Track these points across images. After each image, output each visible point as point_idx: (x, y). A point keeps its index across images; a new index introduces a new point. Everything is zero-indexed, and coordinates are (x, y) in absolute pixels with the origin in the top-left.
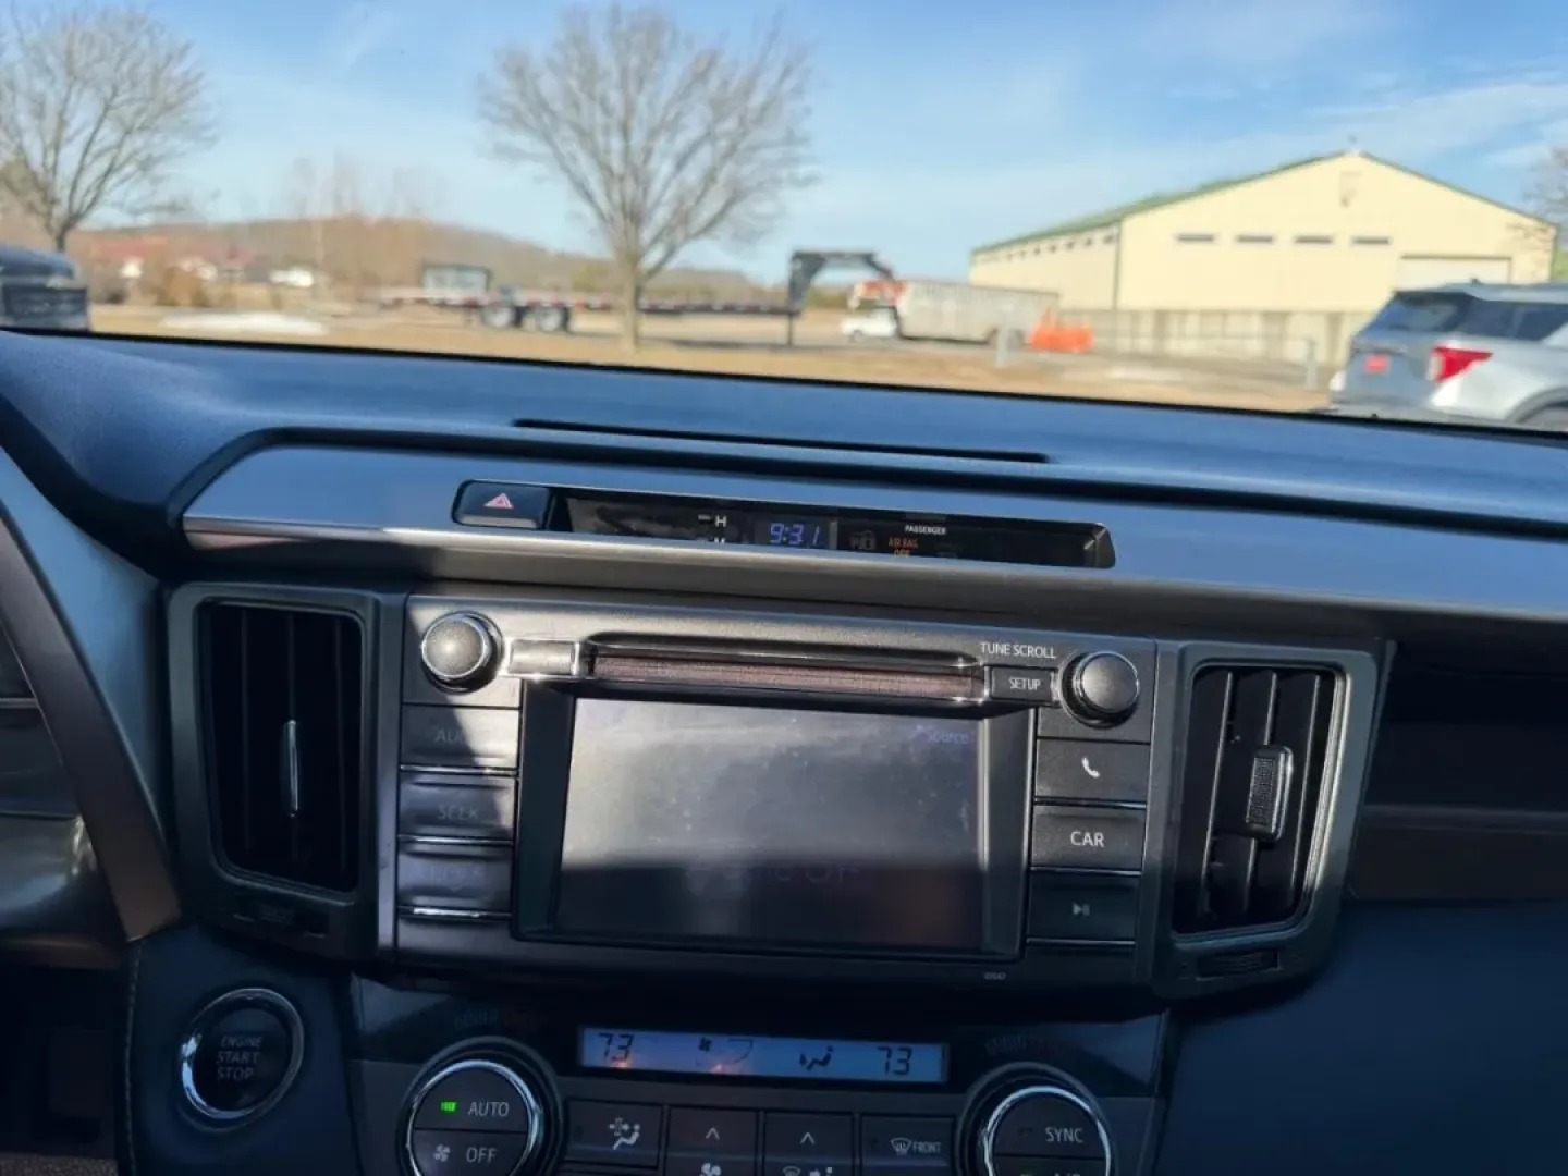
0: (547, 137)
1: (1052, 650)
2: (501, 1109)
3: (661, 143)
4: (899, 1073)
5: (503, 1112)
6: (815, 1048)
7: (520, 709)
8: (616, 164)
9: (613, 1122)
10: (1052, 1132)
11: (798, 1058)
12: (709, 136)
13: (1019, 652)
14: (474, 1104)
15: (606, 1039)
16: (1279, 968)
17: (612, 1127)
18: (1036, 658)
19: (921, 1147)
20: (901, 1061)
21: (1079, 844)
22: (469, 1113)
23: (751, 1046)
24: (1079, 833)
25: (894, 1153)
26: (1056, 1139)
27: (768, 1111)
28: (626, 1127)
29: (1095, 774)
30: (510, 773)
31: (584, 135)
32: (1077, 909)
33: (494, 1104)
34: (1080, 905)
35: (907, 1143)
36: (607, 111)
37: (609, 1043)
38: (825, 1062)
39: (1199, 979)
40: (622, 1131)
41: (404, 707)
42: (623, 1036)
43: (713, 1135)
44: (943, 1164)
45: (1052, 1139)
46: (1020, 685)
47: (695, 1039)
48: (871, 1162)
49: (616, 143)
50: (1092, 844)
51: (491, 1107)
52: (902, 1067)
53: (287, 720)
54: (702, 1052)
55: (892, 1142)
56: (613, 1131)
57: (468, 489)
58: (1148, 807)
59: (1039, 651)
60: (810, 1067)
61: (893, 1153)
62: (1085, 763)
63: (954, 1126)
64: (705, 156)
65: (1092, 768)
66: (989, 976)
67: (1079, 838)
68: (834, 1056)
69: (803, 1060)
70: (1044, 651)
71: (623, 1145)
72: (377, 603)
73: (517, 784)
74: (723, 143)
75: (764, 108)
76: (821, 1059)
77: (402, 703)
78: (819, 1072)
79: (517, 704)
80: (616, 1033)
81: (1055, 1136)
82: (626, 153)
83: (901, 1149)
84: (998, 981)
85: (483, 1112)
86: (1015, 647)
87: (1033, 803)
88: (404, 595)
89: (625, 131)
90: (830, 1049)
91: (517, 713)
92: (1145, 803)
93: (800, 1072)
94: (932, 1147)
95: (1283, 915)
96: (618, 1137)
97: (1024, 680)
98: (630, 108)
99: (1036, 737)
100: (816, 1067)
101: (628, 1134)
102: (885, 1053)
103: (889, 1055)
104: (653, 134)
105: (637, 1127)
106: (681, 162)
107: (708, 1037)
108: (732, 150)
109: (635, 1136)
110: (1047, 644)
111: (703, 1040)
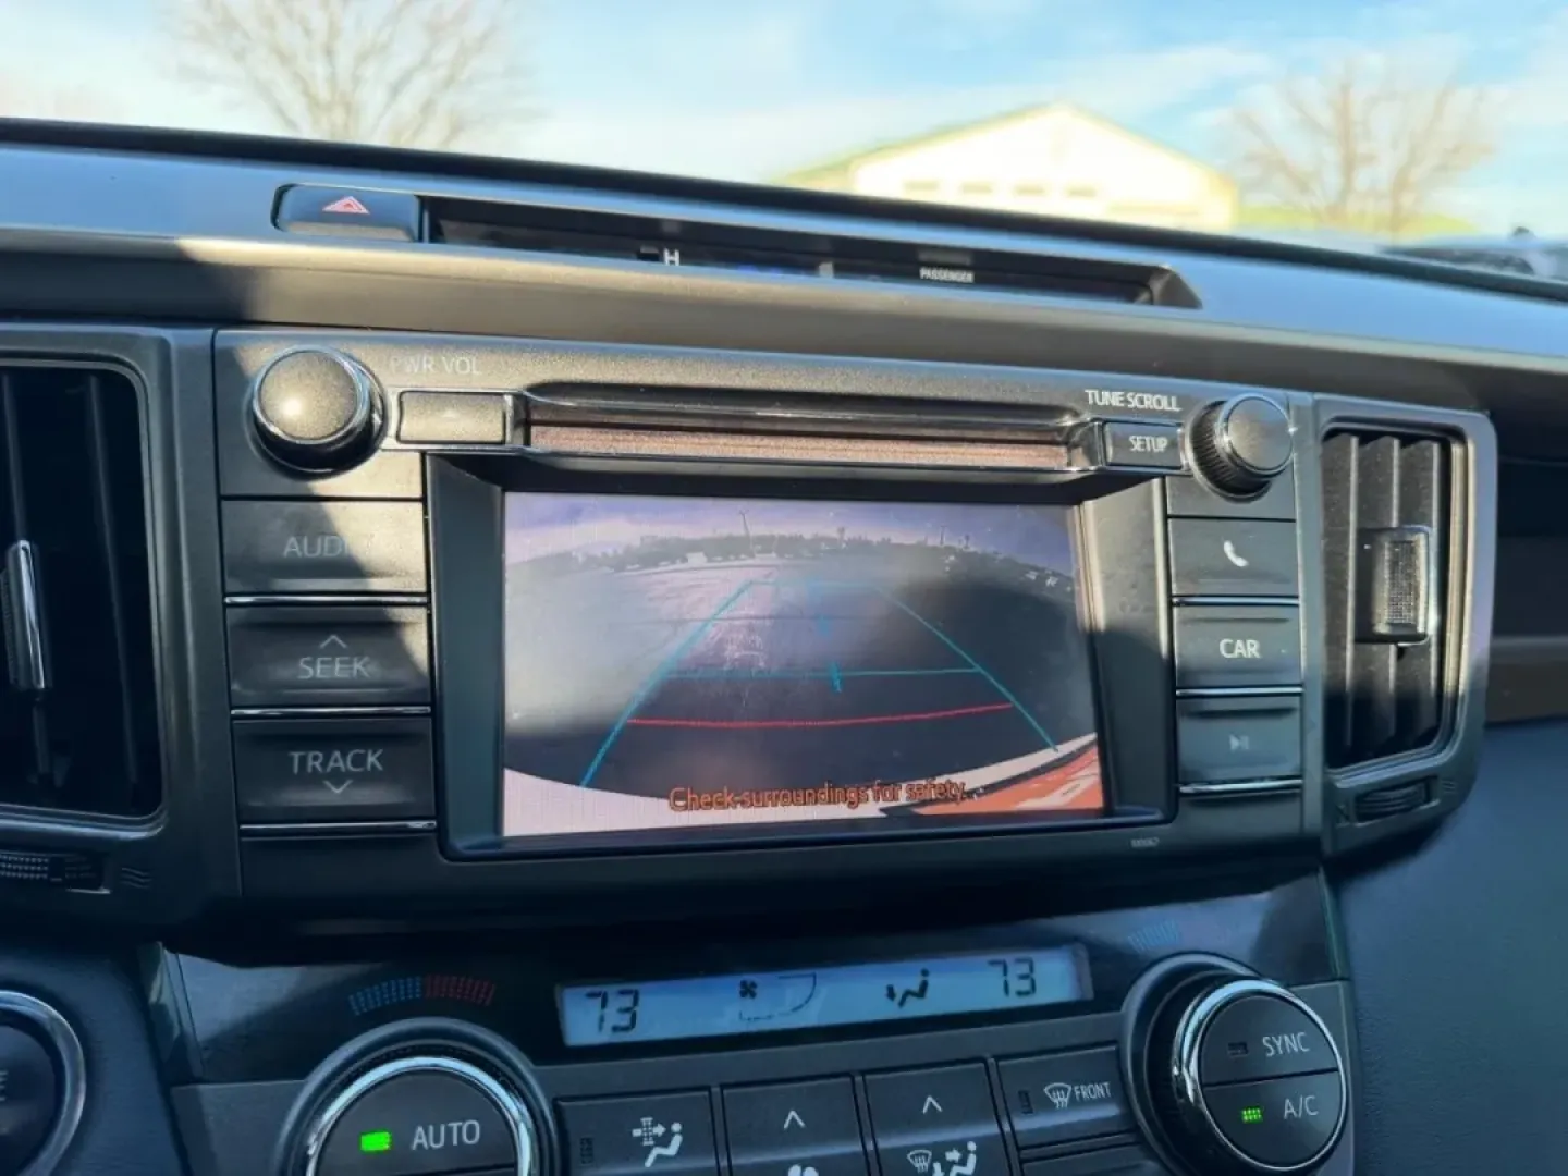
0: (240, 56)
1: (1173, 399)
2: (466, 1131)
3: (369, 70)
4: (1020, 993)
5: (471, 1135)
6: (905, 976)
7: (423, 500)
8: (323, 93)
9: (639, 1126)
10: (1271, 1043)
11: (885, 992)
12: (425, 62)
13: (1135, 403)
14: (420, 1130)
15: (599, 1000)
16: (1434, 803)
17: (637, 1133)
18: (1155, 410)
19: (1085, 1091)
20: (1023, 977)
21: (1229, 656)
22: (414, 1147)
23: (815, 984)
24: (1230, 641)
25: (1054, 1105)
26: (1277, 1052)
27: (863, 1073)
28: (659, 1130)
29: (1240, 562)
30: (418, 600)
31: (284, 58)
32: (1235, 743)
33: (455, 1125)
34: (1237, 737)
35: (1065, 1090)
36: (308, 32)
37: (604, 1005)
38: (922, 992)
39: (1360, 825)
40: (655, 1137)
41: (225, 504)
42: (623, 993)
43: (793, 1120)
44: (1112, 1111)
45: (1272, 1053)
46: (1144, 446)
47: (732, 983)
48: (1023, 1124)
49: (320, 69)
50: (1245, 655)
51: (449, 1132)
52: (1025, 985)
53: (14, 540)
54: (748, 1000)
55: (1046, 1090)
56: (641, 1139)
57: (289, 198)
58: (1300, 602)
59: (1159, 402)
60: (902, 1003)
61: (1049, 1106)
62: (1228, 548)
63: (1119, 1055)
64: (421, 85)
65: (1238, 553)
66: (1137, 843)
67: (1230, 648)
68: (932, 980)
69: (891, 994)
70: (1164, 401)
71: (660, 1158)
72: (163, 345)
73: (429, 617)
74: (442, 73)
75: (484, 37)
76: (915, 987)
77: (221, 498)
78: (915, 1009)
79: (418, 493)
80: (611, 990)
81: (1275, 1047)
82: (332, 79)
83: (1060, 1100)
84: (1149, 849)
85: (437, 1140)
86: (1129, 395)
87: (1170, 605)
88: (209, 331)
89: (329, 53)
90: (925, 973)
91: (418, 507)
92: (1296, 597)
93: (889, 1011)
94: (1100, 1090)
95: (1425, 739)
96: (649, 1149)
97: (1147, 438)
98: (334, 31)
99: (1166, 517)
100: (911, 1000)
101: (664, 1141)
102: (999, 969)
103: (1005, 972)
104: (362, 58)
105: (676, 1127)
106: (395, 90)
107: (749, 978)
108: (450, 81)
109: (677, 1141)
110: (1168, 393)
111: (743, 984)
